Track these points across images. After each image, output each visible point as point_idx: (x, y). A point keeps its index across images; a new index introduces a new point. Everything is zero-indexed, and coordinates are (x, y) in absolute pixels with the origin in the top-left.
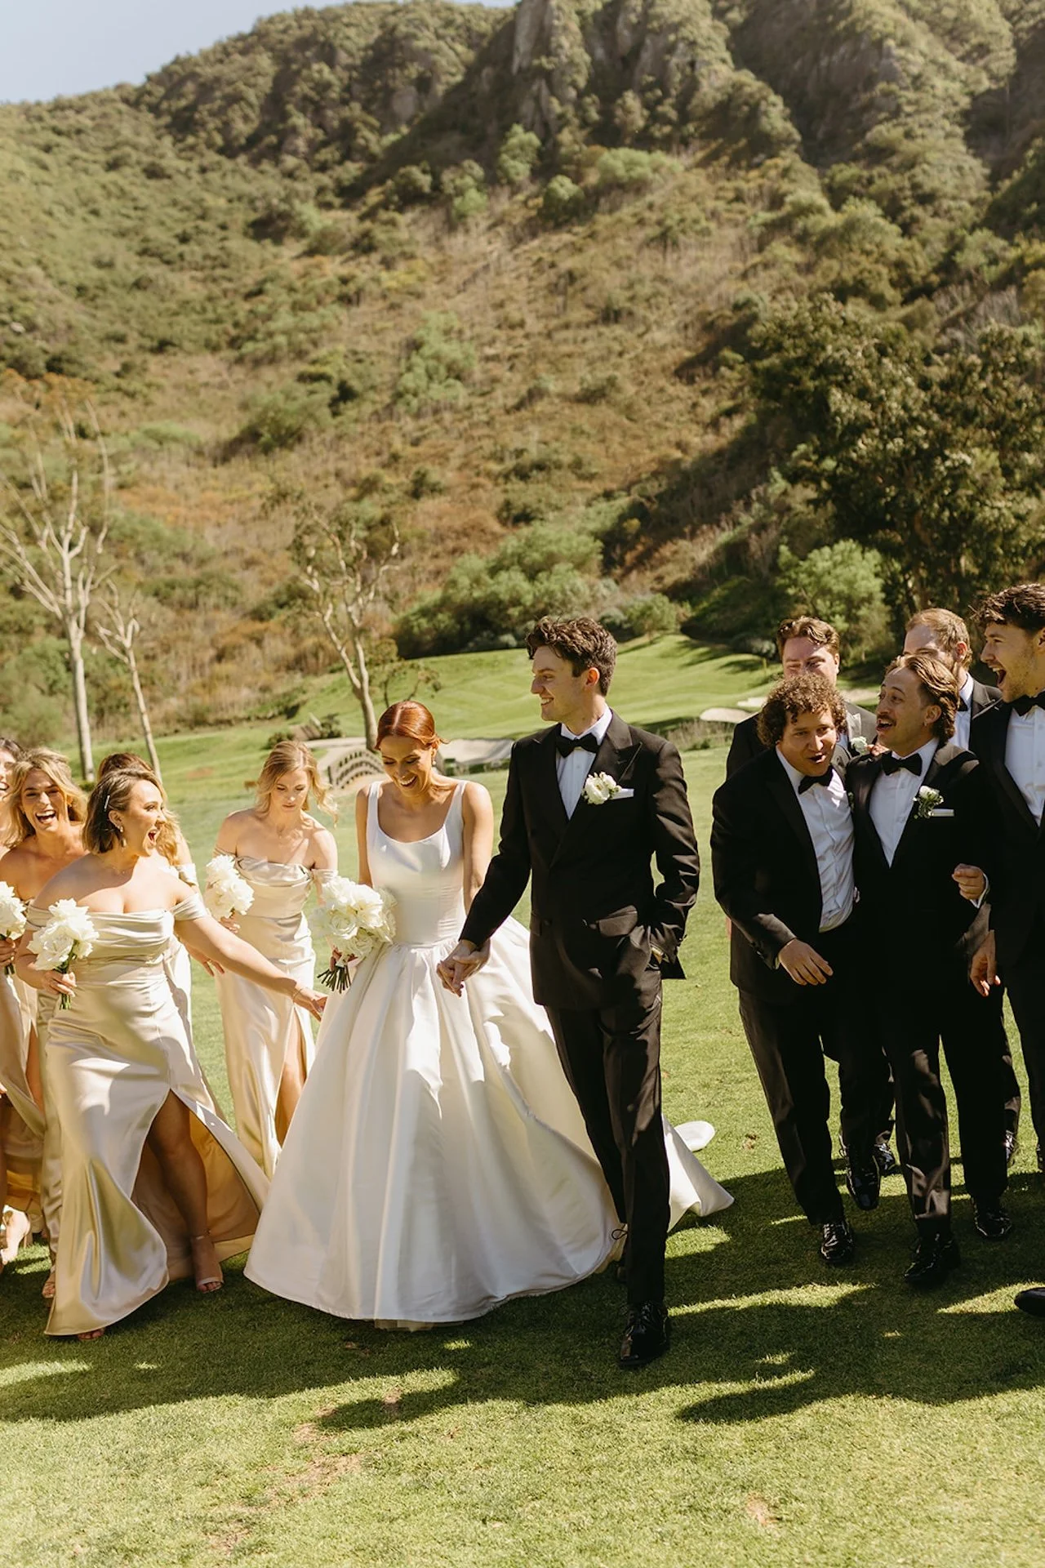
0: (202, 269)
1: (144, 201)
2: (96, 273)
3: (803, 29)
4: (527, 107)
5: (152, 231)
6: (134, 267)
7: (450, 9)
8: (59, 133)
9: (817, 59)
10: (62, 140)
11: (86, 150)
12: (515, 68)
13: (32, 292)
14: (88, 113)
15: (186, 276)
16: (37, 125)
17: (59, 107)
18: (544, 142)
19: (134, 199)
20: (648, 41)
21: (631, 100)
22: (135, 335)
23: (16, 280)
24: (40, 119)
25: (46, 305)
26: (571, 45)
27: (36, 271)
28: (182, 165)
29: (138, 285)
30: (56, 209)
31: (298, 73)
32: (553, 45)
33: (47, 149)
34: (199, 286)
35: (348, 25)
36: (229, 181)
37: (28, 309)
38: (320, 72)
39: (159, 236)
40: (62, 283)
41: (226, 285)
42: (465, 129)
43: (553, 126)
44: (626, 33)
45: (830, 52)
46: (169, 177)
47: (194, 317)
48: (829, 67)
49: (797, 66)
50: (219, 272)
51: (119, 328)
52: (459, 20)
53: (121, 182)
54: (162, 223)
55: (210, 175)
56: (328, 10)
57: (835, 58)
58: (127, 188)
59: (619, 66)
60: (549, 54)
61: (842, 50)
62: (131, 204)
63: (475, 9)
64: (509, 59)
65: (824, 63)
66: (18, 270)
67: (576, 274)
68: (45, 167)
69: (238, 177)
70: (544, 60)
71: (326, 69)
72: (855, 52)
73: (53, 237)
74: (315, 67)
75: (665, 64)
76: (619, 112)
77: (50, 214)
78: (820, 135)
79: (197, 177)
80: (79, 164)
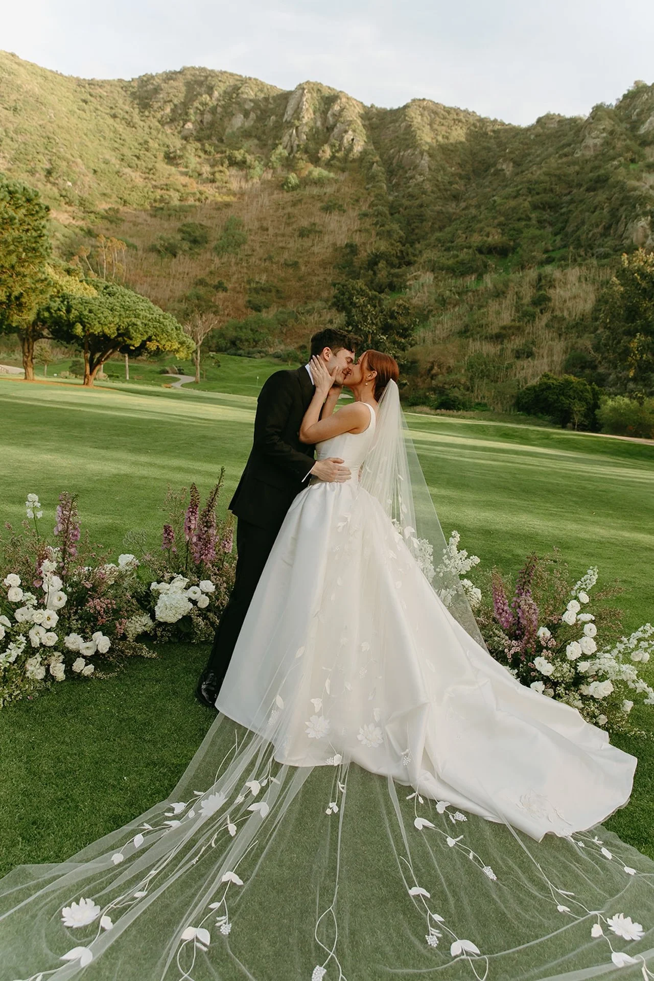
0: (145, 173)
1: (124, 136)
2: (103, 166)
3: (397, 137)
4: (286, 139)
5: (125, 151)
6: (117, 166)
7: (262, 83)
8: (91, 95)
9: (399, 152)
10: (92, 99)
11: (101, 105)
12: (284, 120)
13: (77, 170)
14: (105, 89)
15: (139, 173)
16: (83, 90)
17: (91, 83)
18: (289, 154)
19: (120, 135)
20: (338, 125)
21: (327, 148)
22: (115, 196)
23: (71, 163)
24: (84, 87)
25: (82, 176)
26: (308, 116)
27: (79, 160)
28: (142, 123)
29: (118, 172)
30: (89, 133)
31: (196, 95)
32: (301, 116)
33: (85, 102)
34: (142, 180)
35: (220, 81)
36: (160, 136)
37: (75, 177)
38: (206, 99)
39: (128, 153)
40: (88, 167)
41: (154, 183)
42: (259, 139)
43: (295, 148)
44: (331, 119)
45: (405, 151)
46: (136, 128)
47: (139, 193)
48: (403, 156)
49: (392, 151)
50: (151, 176)
51: (108, 191)
52: (265, 90)
53: (116, 125)
54: (131, 149)
55: (152, 131)
56: (212, 71)
57: (406, 153)
58: (118, 129)
59: (325, 130)
60: (299, 119)
61: (409, 151)
62: (119, 136)
63: (273, 87)
64: (283, 115)
65: (402, 154)
66: (73, 159)
67: (291, 215)
68: (84, 111)
69: (164, 135)
70: (296, 121)
71: (208, 98)
72: (413, 154)
73: (87, 146)
74: (204, 96)
75: (343, 137)
76: (321, 152)
77: (86, 134)
78: (394, 182)
79: (147, 130)
80: (99, 113)
